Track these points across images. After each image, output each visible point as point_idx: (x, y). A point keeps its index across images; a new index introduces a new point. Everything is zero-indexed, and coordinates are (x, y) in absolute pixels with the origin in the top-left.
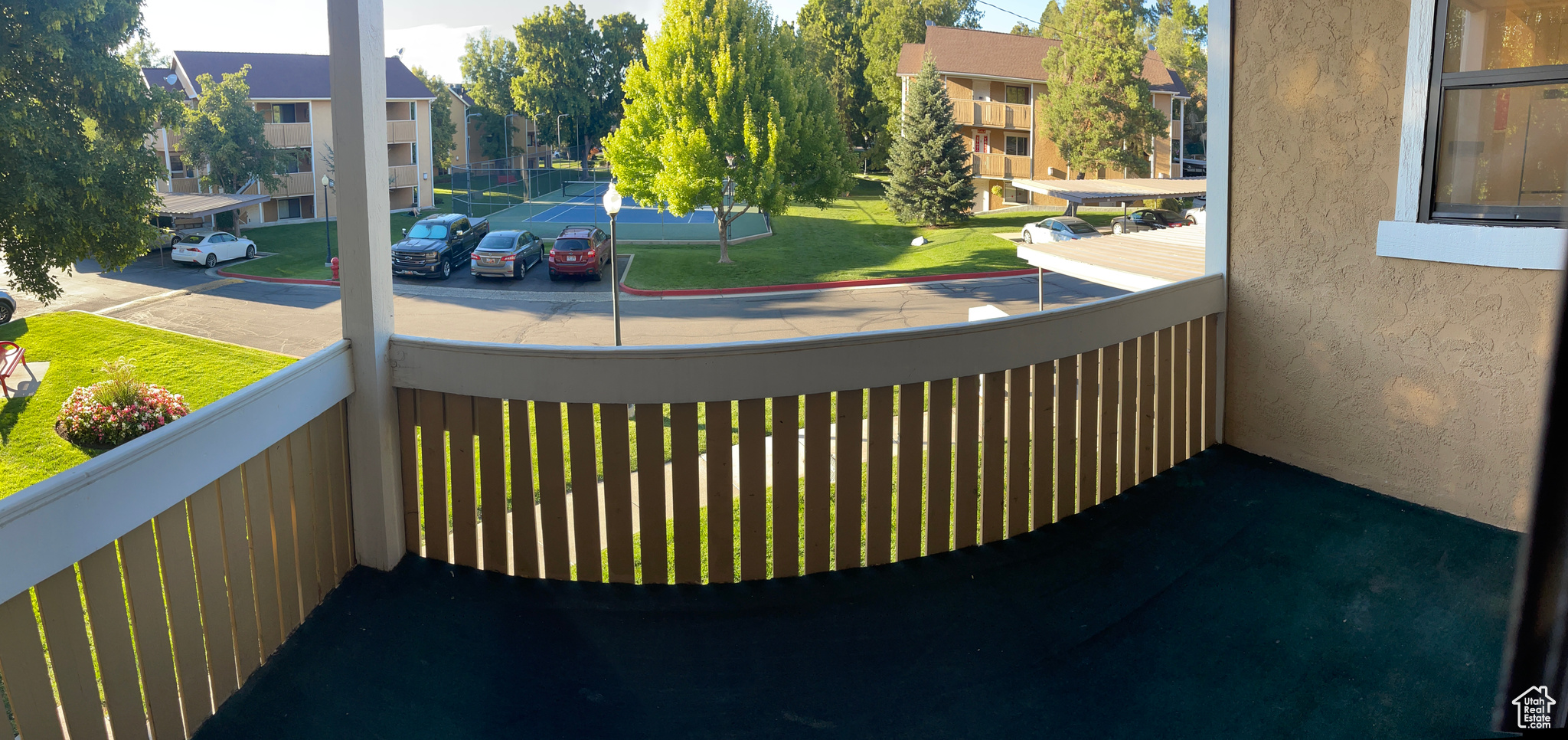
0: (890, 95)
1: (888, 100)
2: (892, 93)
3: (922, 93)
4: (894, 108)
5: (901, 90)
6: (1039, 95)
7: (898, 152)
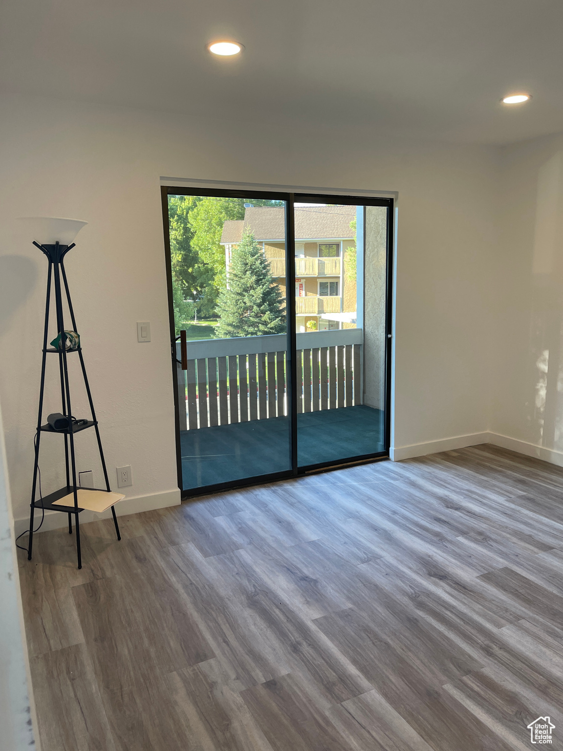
0: (216, 258)
1: (214, 262)
2: (217, 257)
3: (243, 256)
4: (219, 268)
5: (225, 254)
6: (347, 249)
7: (225, 301)
